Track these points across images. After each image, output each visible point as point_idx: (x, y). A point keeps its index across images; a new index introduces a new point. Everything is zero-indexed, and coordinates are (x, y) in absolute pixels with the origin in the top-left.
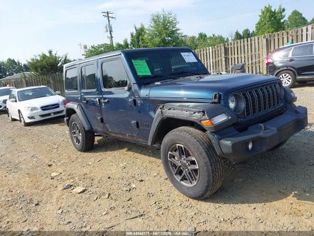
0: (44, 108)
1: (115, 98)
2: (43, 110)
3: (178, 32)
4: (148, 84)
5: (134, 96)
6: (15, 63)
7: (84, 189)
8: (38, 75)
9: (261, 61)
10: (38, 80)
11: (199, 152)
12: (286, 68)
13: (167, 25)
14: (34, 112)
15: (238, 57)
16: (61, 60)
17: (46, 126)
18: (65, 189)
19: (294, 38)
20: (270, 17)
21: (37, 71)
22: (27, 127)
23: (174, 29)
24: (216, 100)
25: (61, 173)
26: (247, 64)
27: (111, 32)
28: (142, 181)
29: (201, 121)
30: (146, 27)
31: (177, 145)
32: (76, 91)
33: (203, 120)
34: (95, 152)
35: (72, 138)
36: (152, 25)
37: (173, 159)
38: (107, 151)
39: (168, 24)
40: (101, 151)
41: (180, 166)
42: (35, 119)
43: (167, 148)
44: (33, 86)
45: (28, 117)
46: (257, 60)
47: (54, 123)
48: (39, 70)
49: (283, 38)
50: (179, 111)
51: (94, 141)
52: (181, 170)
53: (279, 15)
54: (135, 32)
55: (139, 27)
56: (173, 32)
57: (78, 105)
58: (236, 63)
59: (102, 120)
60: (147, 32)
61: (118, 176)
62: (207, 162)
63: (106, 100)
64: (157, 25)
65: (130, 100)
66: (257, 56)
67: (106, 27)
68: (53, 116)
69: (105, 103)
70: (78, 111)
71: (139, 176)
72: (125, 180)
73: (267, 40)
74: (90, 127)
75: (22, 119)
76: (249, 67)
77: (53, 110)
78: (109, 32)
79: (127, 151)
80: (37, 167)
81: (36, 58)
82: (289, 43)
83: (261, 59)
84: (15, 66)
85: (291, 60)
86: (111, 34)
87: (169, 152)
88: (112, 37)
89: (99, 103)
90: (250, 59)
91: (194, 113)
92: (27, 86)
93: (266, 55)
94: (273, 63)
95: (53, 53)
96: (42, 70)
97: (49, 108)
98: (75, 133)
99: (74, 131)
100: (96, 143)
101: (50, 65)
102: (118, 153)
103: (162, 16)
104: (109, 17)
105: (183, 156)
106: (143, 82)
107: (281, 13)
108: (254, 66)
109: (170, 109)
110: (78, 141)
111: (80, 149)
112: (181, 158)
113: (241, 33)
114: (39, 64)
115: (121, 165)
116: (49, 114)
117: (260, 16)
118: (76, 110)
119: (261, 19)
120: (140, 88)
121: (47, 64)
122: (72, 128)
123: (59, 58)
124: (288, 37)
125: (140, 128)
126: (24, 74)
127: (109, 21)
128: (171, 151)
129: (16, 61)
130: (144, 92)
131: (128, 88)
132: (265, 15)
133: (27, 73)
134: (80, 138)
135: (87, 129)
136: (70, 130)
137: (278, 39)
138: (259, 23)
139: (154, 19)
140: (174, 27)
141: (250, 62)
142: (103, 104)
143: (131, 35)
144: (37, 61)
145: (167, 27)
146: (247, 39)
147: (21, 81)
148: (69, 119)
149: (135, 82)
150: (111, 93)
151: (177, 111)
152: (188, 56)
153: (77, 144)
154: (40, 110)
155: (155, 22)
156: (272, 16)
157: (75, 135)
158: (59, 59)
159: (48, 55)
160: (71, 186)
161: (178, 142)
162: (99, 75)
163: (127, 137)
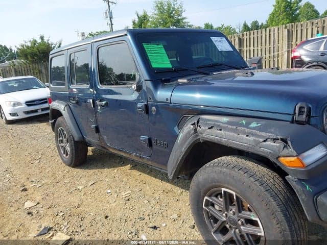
0: (29, 103)
1: (117, 100)
2: (28, 105)
3: (184, 21)
4: (168, 81)
5: (146, 99)
6: (7, 50)
7: (68, 238)
8: (29, 63)
9: (280, 54)
10: (29, 68)
11: (269, 211)
12: (316, 64)
13: (172, 13)
14: (17, 107)
15: (254, 50)
16: (54, 47)
17: (31, 125)
18: (41, 235)
19: (320, 30)
20: (285, 7)
21: (28, 59)
22: (9, 125)
23: (179, 18)
24: (304, 117)
25: (38, 203)
26: (264, 58)
27: (111, 18)
28: (155, 228)
29: (279, 157)
30: (149, 14)
31: (223, 189)
32: (64, 86)
33: (284, 156)
34: (87, 168)
35: (58, 147)
36: (156, 12)
37: (211, 207)
38: (103, 167)
39: (174, 12)
40: (96, 167)
41: (224, 222)
42: (18, 116)
43: (202, 191)
44: (22, 75)
45: (10, 114)
46: (276, 53)
47: (41, 121)
48: (29, 58)
49: (307, 29)
50: (232, 134)
51: (87, 151)
52: (225, 227)
53: (295, 5)
54: (137, 20)
55: (141, 14)
56: (178, 21)
57: (66, 105)
58: (252, 56)
59: (97, 130)
60: (150, 20)
61: (119, 214)
62: (285, 231)
63: (104, 102)
64: (162, 13)
65: (139, 105)
66: (276, 49)
67: (106, 13)
68: (40, 113)
69: (101, 106)
70: (65, 113)
71: (151, 217)
72: (130, 223)
73: (288, 31)
74: (81, 136)
75: (3, 115)
76: (265, 62)
77: (41, 105)
78: (109, 18)
79: (131, 169)
80: (9, 189)
81: (26, 44)
82: (320, 34)
83: (280, 52)
84: (7, 53)
85: (323, 54)
86: (111, 21)
87: (206, 198)
88: (112, 24)
89: (94, 106)
90: (267, 53)
91: (264, 141)
92: (16, 75)
93: (287, 47)
94: (300, 57)
95: (46, 39)
96: (32, 57)
97: (35, 103)
98: (62, 141)
99: (61, 138)
100: (90, 153)
101: (43, 53)
102: (119, 171)
103: (166, 3)
104: (109, 2)
105: (230, 207)
106: (160, 78)
107: (298, 3)
108: (272, 60)
109: (212, 127)
110: (66, 152)
111: (68, 163)
112: (227, 210)
113: (249, 25)
114: (29, 51)
115: (123, 194)
116: (36, 111)
117: (274, 6)
118: (63, 112)
119: (275, 9)
120: (156, 87)
121: (39, 51)
122: (59, 134)
123: (52, 44)
124: (312, 29)
125: (154, 147)
126: (13, 62)
127: (109, 6)
128: (210, 196)
129: (8, 48)
130: (162, 94)
131: (137, 86)
132: (280, 5)
133: (16, 61)
134: (68, 149)
135: (76, 139)
136: (56, 138)
137: (302, 30)
138: (273, 14)
139: (157, 6)
140: (179, 16)
141: (268, 55)
142: (99, 107)
143: (133, 22)
144: (28, 47)
145: (172, 15)
146: (266, 30)
147: (10, 70)
148: (55, 121)
149: (148, 78)
150: (111, 92)
151: (228, 133)
152: (220, 41)
153: (65, 155)
154: (24, 106)
155: (159, 9)
156: (288, 6)
157: (62, 144)
158: (53, 46)
159: (39, 41)
160: (50, 229)
161: (226, 185)
162: (93, 66)
163: (133, 156)
